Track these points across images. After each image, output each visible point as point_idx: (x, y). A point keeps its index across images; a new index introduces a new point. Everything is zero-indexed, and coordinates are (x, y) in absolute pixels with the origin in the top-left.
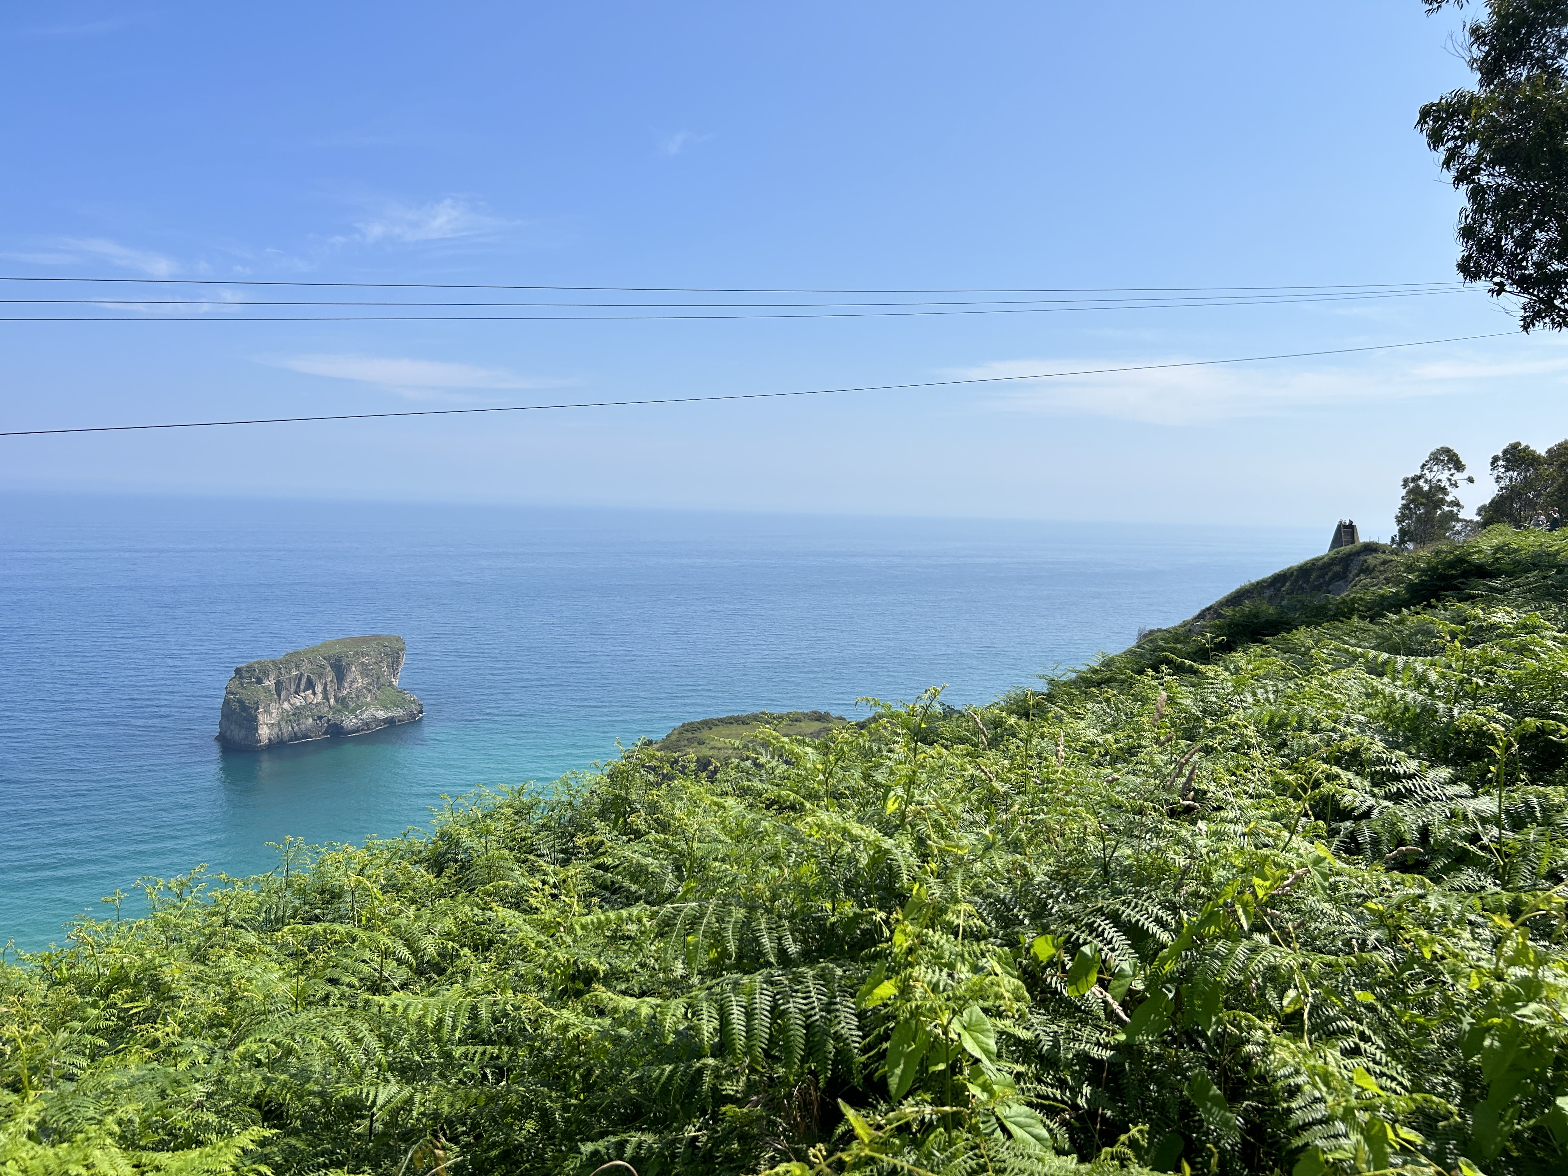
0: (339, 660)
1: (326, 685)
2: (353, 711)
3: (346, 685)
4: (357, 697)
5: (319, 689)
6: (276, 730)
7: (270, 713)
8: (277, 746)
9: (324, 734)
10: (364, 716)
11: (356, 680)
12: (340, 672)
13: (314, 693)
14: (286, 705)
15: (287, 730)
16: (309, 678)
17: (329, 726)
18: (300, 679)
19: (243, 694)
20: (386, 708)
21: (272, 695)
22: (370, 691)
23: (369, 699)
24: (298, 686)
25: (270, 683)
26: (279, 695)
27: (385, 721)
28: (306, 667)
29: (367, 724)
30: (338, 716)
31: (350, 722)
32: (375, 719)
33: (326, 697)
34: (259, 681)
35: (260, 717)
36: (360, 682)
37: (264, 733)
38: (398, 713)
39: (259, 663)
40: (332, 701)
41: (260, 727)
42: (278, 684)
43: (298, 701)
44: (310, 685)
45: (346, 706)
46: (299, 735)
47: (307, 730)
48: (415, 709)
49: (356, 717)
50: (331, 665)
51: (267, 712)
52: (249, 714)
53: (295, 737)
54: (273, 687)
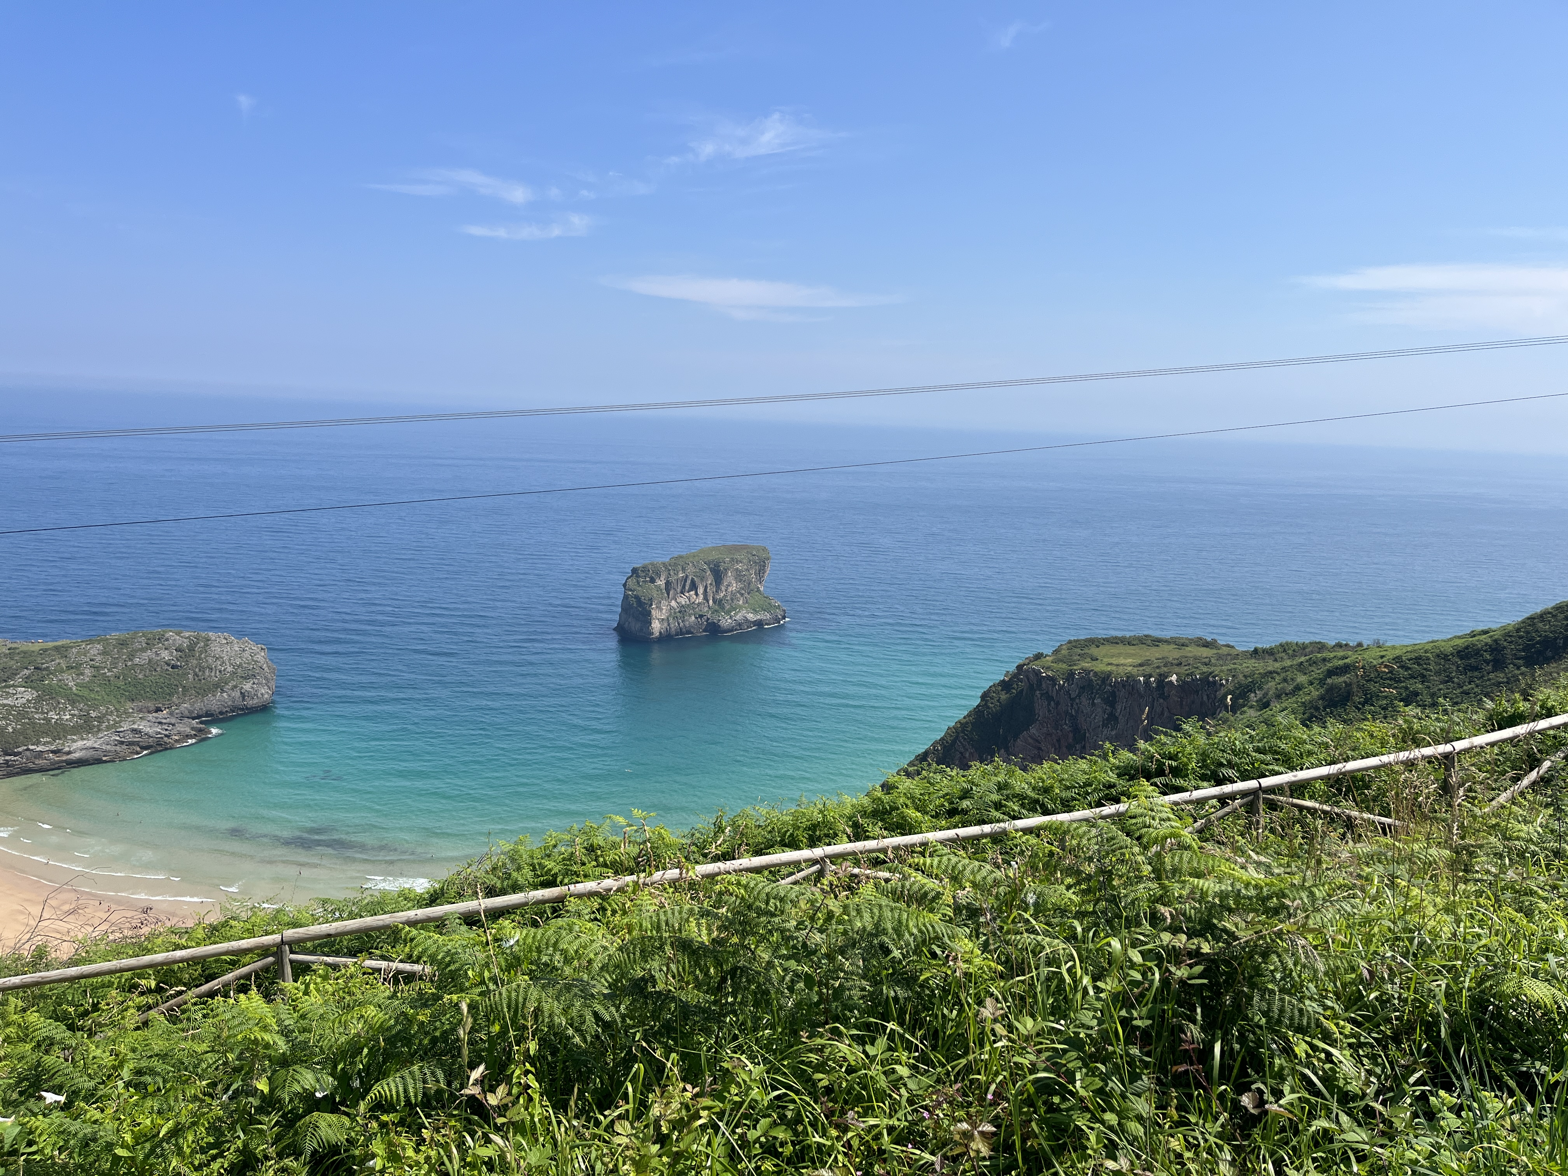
0: (717, 565)
1: (706, 588)
2: (728, 612)
3: (723, 589)
4: (732, 600)
5: (701, 590)
6: (666, 624)
7: (661, 610)
8: (666, 638)
9: (704, 631)
10: (737, 618)
11: (731, 584)
12: (718, 576)
13: (697, 594)
14: (673, 603)
15: (674, 625)
16: (693, 581)
17: (708, 624)
18: (686, 581)
19: (639, 591)
20: (755, 612)
21: (662, 593)
22: (742, 595)
23: (741, 602)
24: (684, 587)
25: (661, 582)
26: (668, 594)
27: (755, 623)
28: (690, 569)
29: (740, 625)
30: (714, 616)
31: (726, 622)
32: (747, 620)
33: (706, 599)
34: (653, 581)
35: (653, 612)
36: (734, 587)
37: (656, 627)
38: (765, 616)
39: (652, 564)
40: (711, 602)
41: (653, 622)
42: (668, 584)
43: (683, 600)
44: (694, 587)
45: (723, 608)
46: (684, 630)
47: (690, 626)
48: (780, 614)
49: (731, 618)
50: (711, 570)
51: (659, 608)
52: (644, 609)
53: (680, 632)
54: (663, 586)
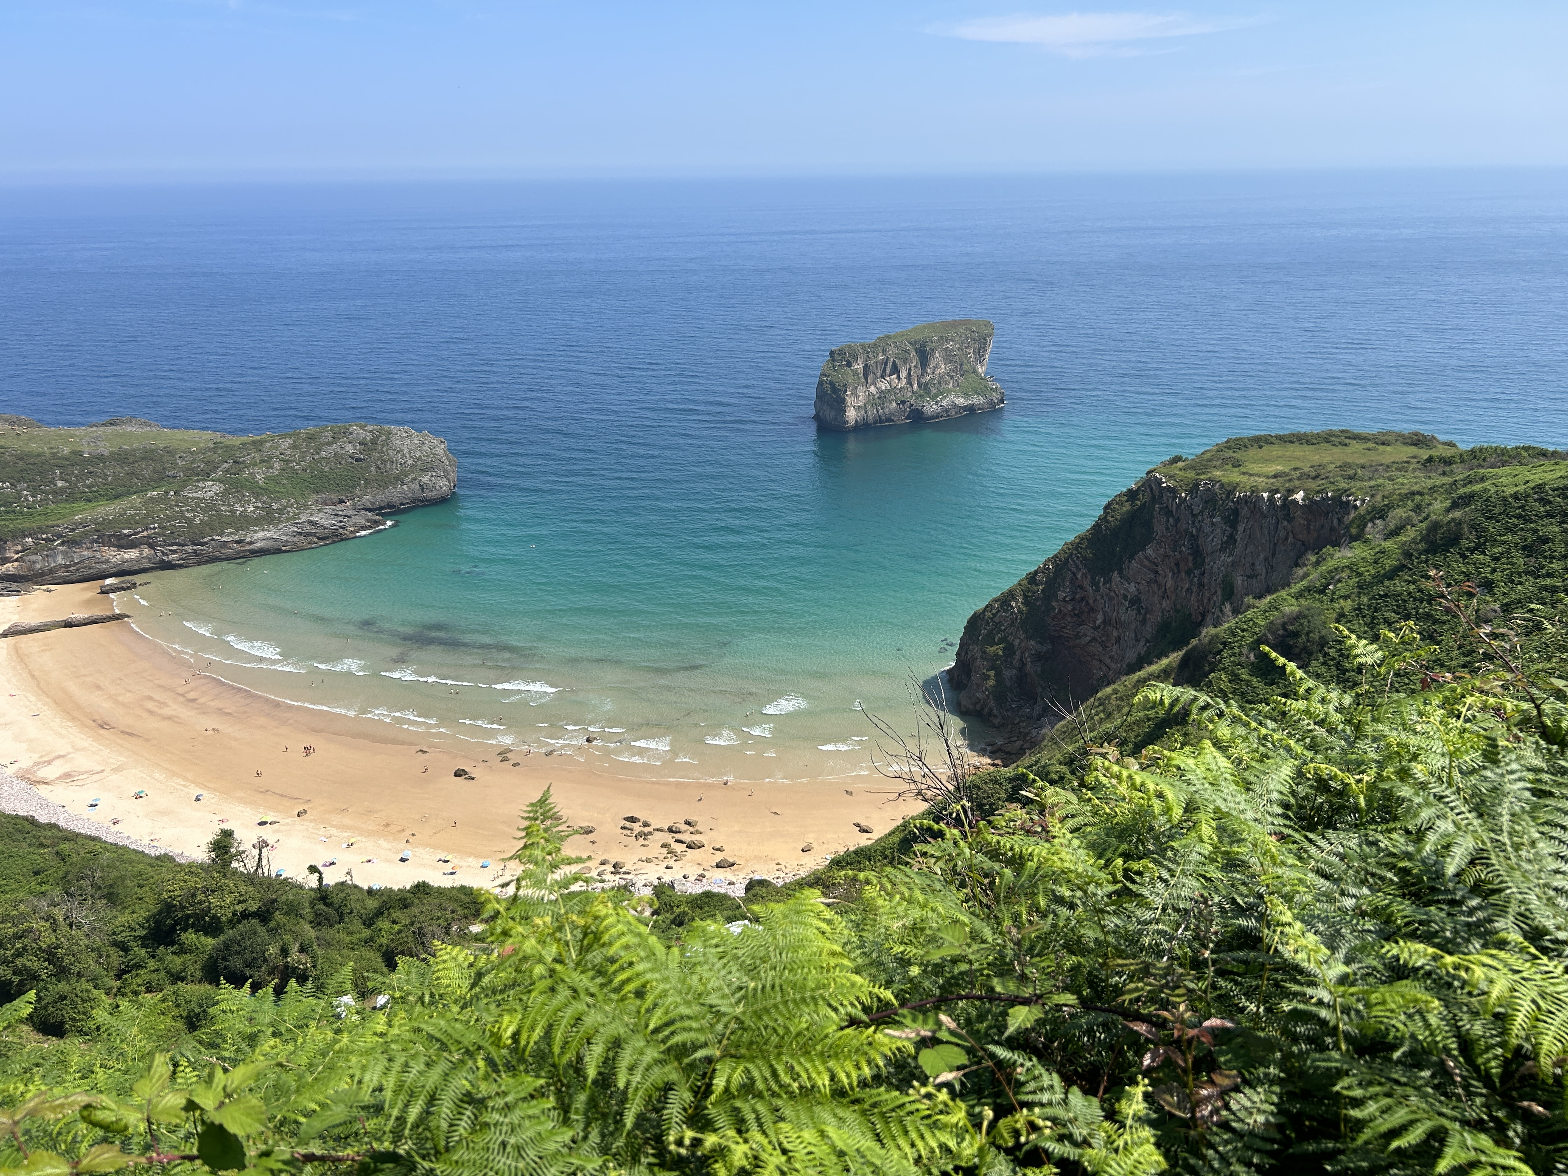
0: (923, 345)
1: (910, 370)
2: (934, 398)
3: (929, 371)
4: (940, 383)
5: (904, 374)
6: (863, 412)
7: (857, 396)
8: (863, 428)
9: (906, 418)
10: (944, 403)
11: (940, 366)
12: (924, 357)
13: (899, 378)
14: (872, 389)
15: (872, 413)
16: (894, 363)
17: (912, 411)
18: (886, 364)
19: (836, 377)
20: (966, 395)
21: (859, 378)
22: (952, 377)
23: (951, 386)
24: (884, 370)
26: (866, 379)
27: (965, 408)
28: (892, 351)
29: (947, 411)
30: (919, 402)
31: (930, 407)
32: (955, 406)
33: (910, 383)
34: (849, 364)
35: (848, 399)
36: (943, 368)
37: (851, 414)
38: (978, 400)
39: (849, 346)
40: (915, 386)
41: (848, 409)
42: (866, 367)
43: (883, 385)
44: (896, 370)
45: (928, 392)
46: (883, 418)
47: (891, 414)
48: (996, 397)
49: (937, 403)
50: (916, 350)
51: (855, 394)
52: (839, 396)
53: (879, 420)
54: (861, 370)
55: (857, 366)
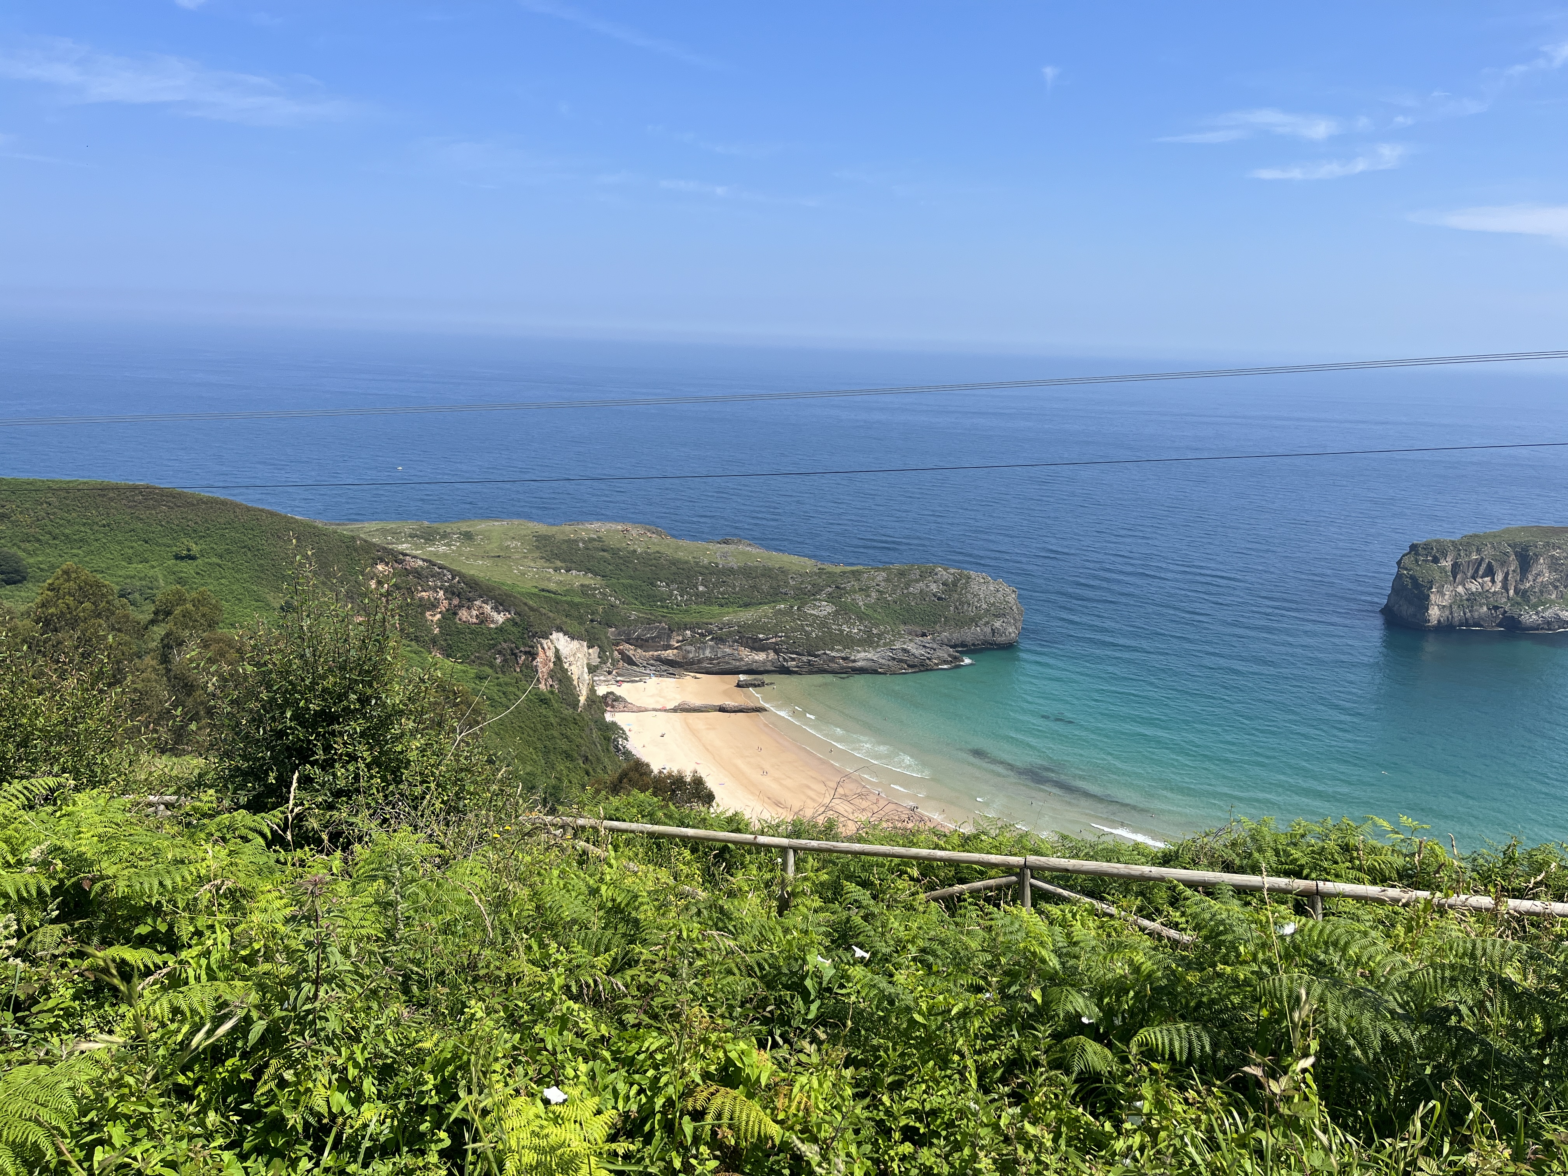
0: (1526, 549)
1: (1507, 574)
2: (1534, 607)
3: (1530, 578)
4: (1541, 592)
5: (1499, 577)
6: (1447, 612)
7: (1443, 595)
8: (1446, 629)
9: (1499, 625)
10: (1546, 614)
11: (1543, 573)
12: (1525, 562)
13: (1493, 581)
14: (1460, 589)
15: (1458, 615)
16: (1489, 565)
17: (1505, 618)
18: (1480, 565)
19: (1417, 571)
21: (1447, 576)
22: (1556, 587)
23: (1553, 596)
24: (1477, 571)
25: (1447, 564)
26: (1455, 578)
28: (1488, 552)
29: (1549, 623)
30: (1515, 609)
31: (1529, 617)
32: (1559, 619)
33: (1505, 587)
34: (1436, 560)
35: (1432, 597)
36: (1547, 576)
37: (1434, 614)
39: (1437, 541)
40: (1511, 592)
41: (1431, 608)
42: (1456, 567)
43: (1474, 587)
44: (1490, 572)
45: (1527, 601)
46: (1471, 622)
47: (1480, 618)
49: (1537, 613)
50: (1516, 554)
51: (1441, 593)
52: (1422, 592)
53: (1466, 623)
54: (1449, 568)
55: (1444, 563)
